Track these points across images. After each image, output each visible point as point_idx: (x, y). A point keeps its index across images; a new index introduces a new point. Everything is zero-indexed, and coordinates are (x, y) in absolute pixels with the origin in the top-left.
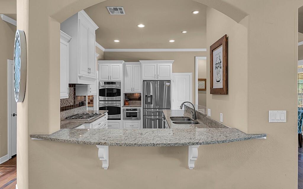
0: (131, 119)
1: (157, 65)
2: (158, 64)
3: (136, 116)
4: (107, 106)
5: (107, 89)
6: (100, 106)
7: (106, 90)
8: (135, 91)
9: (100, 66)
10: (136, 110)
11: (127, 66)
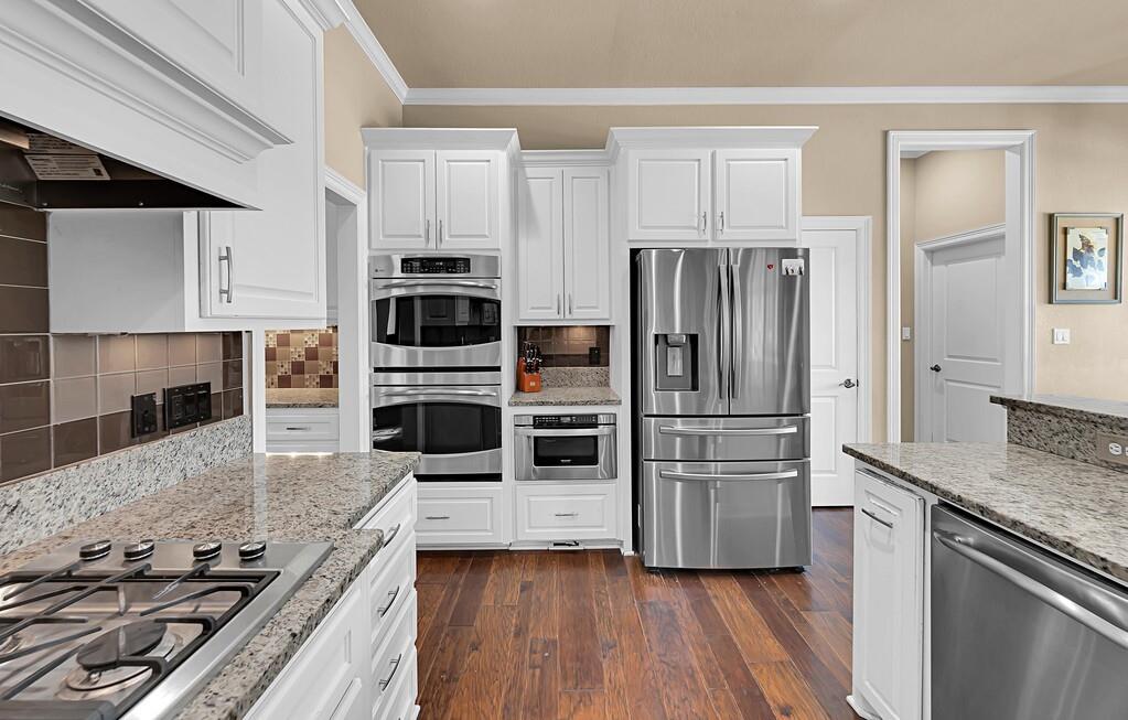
0: (567, 478)
1: (713, 155)
2: (722, 153)
3: (593, 460)
4: (422, 398)
5: (423, 297)
6: (378, 401)
7: (418, 304)
8: (577, 313)
9: (377, 165)
10: (591, 421)
11: (530, 171)
